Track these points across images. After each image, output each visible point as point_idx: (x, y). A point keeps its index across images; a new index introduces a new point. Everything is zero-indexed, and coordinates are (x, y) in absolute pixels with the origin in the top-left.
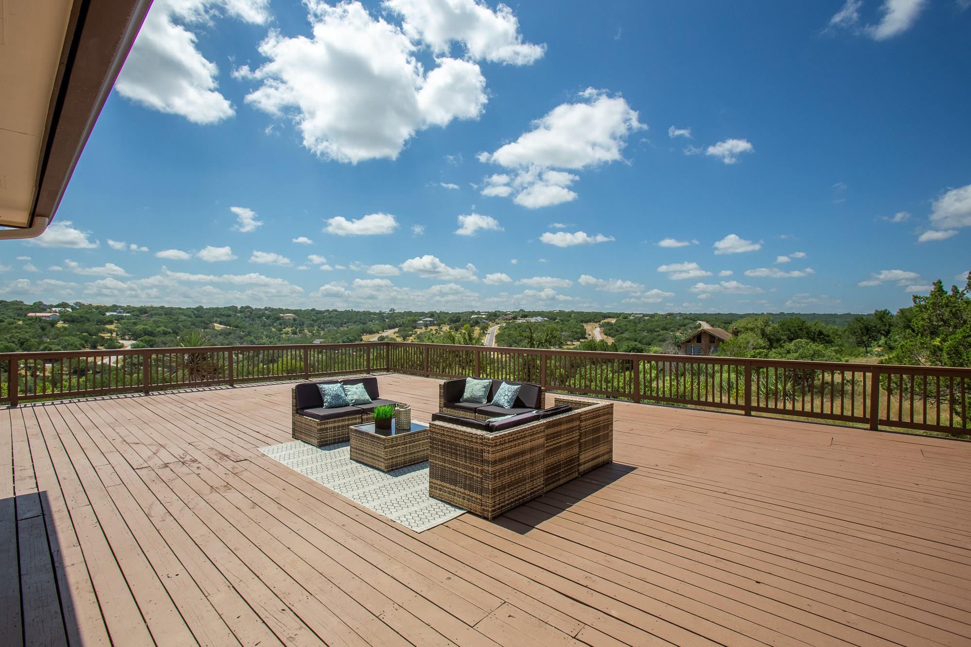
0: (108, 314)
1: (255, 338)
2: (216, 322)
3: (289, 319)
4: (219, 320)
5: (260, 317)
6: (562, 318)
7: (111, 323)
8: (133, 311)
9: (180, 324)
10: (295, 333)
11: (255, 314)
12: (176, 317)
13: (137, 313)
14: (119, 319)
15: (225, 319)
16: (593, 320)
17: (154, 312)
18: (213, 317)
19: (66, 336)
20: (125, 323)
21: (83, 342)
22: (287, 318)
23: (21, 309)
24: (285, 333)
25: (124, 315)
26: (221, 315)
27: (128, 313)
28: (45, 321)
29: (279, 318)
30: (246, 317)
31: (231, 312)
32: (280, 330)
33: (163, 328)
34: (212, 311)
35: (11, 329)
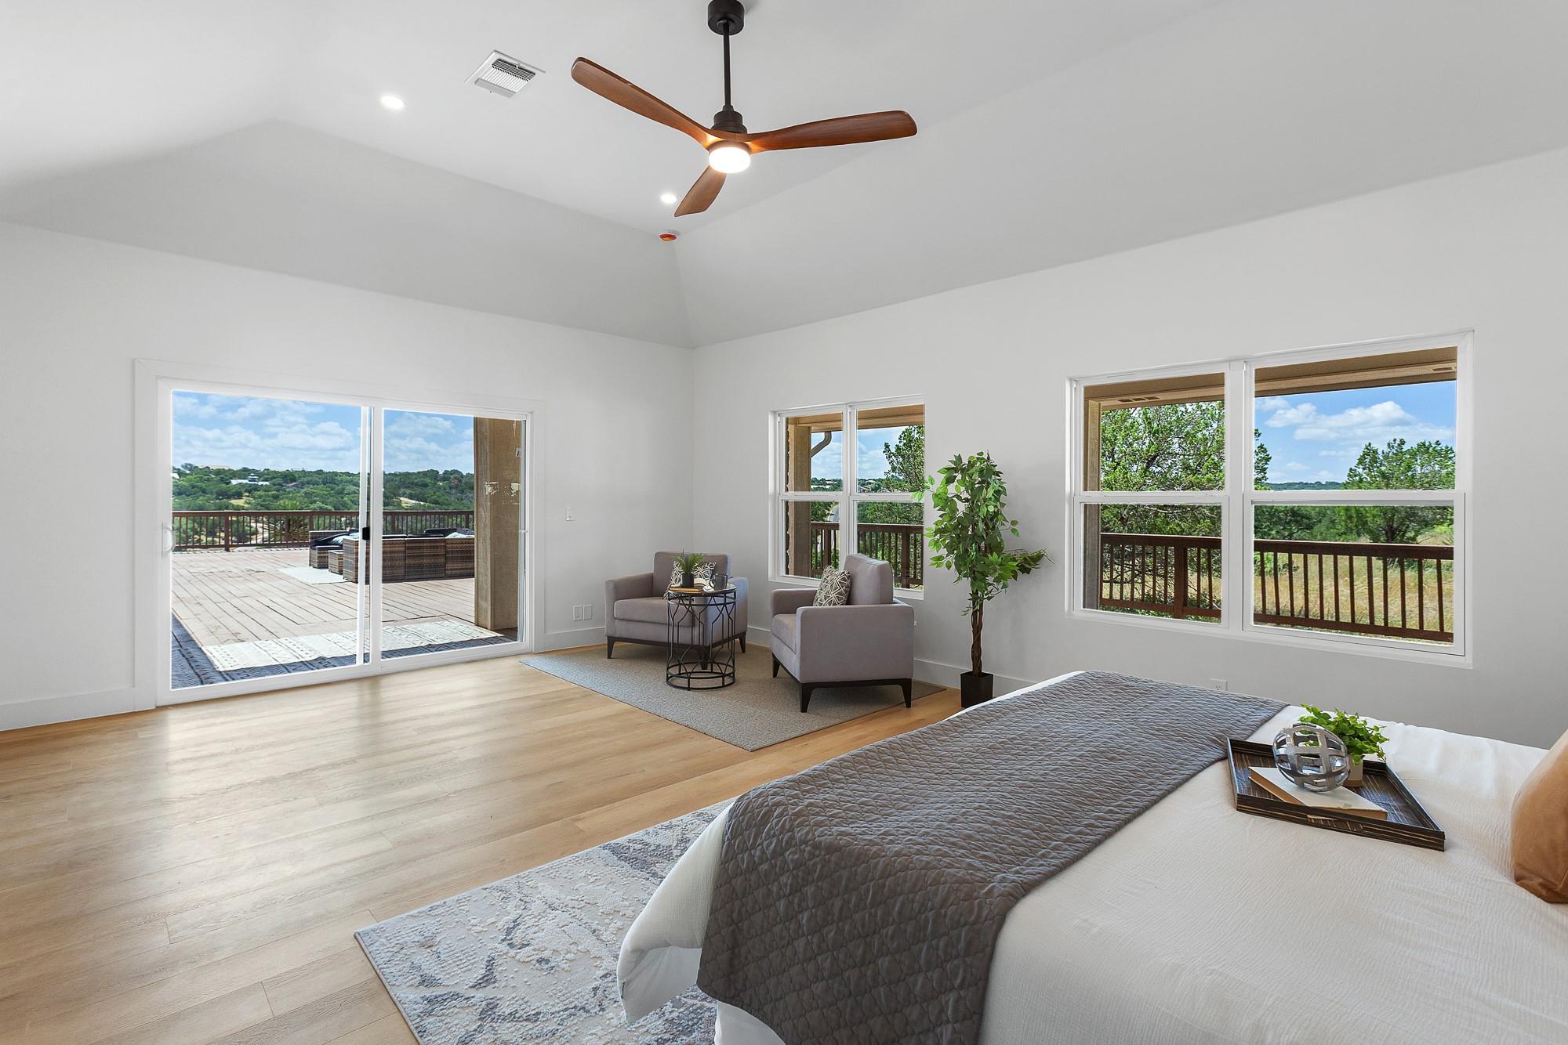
0: (234, 482)
2: (404, 495)
4: (408, 491)
7: (239, 496)
8: (274, 478)
9: (346, 499)
11: (466, 483)
12: (340, 487)
13: (279, 480)
14: (251, 490)
15: (418, 490)
18: (399, 487)
20: (260, 497)
25: (260, 483)
26: (413, 483)
27: (266, 480)
30: (450, 488)
31: (428, 480)
33: (319, 504)
34: (398, 478)
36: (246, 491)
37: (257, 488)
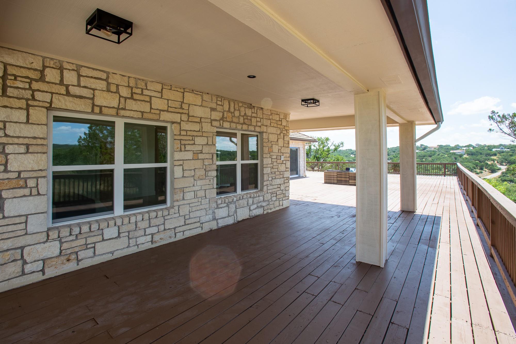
0: (494, 150)
7: (495, 155)
8: (512, 148)
14: (500, 152)
19: (466, 162)
20: (503, 155)
21: (475, 166)
23: (448, 149)
25: (505, 150)
27: (509, 148)
28: (457, 155)
35: (441, 158)
36: (498, 153)
37: (503, 152)
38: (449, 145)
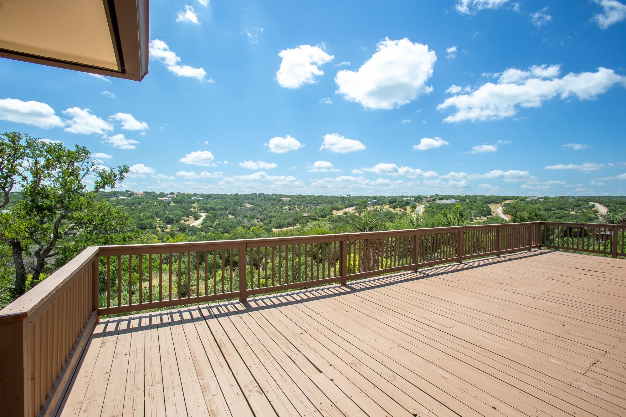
0: (193, 198)
1: (268, 212)
2: (246, 202)
3: (287, 201)
4: (248, 201)
5: (269, 200)
6: (470, 200)
7: (194, 203)
8: (204, 197)
9: (228, 204)
10: (290, 209)
11: (267, 198)
12: (225, 200)
13: (206, 198)
14: (198, 201)
15: (251, 201)
16: (495, 202)
17: (214, 197)
18: (244, 200)
19: (175, 210)
20: (201, 203)
21: (183, 213)
22: (285, 200)
23: (155, 196)
24: (285, 210)
25: (200, 198)
26: (248, 198)
28: (166, 202)
29: (280, 201)
30: (262, 200)
31: (254, 197)
32: (282, 208)
33: (220, 206)
34: (243, 196)
35: (152, 206)
36: (196, 201)
38: (155, 192)
